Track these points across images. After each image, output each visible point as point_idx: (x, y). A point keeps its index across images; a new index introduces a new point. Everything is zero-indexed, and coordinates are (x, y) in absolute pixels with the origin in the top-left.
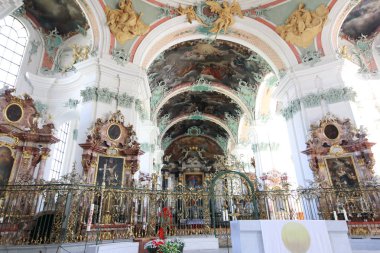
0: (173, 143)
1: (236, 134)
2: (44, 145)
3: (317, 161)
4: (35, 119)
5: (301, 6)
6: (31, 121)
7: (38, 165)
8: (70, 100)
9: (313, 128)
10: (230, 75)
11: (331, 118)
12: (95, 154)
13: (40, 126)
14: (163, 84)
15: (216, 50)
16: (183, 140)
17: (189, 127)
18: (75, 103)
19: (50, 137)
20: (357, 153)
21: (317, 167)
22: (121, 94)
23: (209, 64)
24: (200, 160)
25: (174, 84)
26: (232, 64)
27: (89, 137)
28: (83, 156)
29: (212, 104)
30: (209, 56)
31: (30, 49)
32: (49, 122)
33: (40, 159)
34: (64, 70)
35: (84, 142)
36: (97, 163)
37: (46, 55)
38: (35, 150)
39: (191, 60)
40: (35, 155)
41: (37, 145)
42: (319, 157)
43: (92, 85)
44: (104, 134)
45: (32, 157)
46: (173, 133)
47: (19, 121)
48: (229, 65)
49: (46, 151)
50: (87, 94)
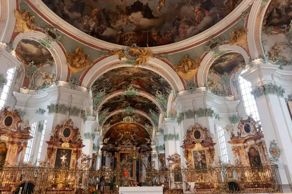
0: (111, 128)
1: (157, 124)
2: (24, 141)
3: (188, 152)
4: (19, 124)
5: (186, 56)
6: (17, 125)
7: (21, 152)
8: (40, 109)
9: (188, 132)
10: (150, 86)
11: (198, 126)
12: (55, 147)
13: (22, 129)
14: (103, 91)
15: (141, 71)
16: (119, 126)
17: (124, 117)
18: (43, 112)
19: (29, 136)
20: (208, 148)
21: (187, 156)
22: (72, 107)
23: (136, 78)
24: (132, 141)
25: (112, 90)
26: (151, 79)
27: (52, 137)
28: (48, 148)
29: (140, 102)
30: (136, 73)
31: (16, 75)
32: (28, 126)
33: (22, 149)
34: (36, 88)
35: (49, 140)
36: (56, 152)
37: (26, 77)
38: (19, 143)
39: (123, 75)
40: (19, 147)
41: (21, 140)
42: (189, 150)
43: (55, 103)
44: (61, 134)
45: (17, 147)
46: (111, 121)
47: (11, 126)
48: (149, 80)
49: (26, 144)
50: (51, 108)
